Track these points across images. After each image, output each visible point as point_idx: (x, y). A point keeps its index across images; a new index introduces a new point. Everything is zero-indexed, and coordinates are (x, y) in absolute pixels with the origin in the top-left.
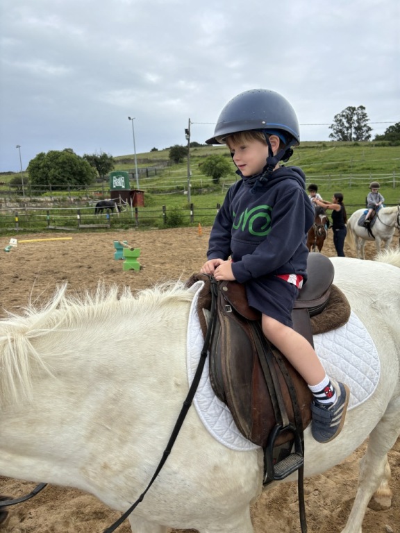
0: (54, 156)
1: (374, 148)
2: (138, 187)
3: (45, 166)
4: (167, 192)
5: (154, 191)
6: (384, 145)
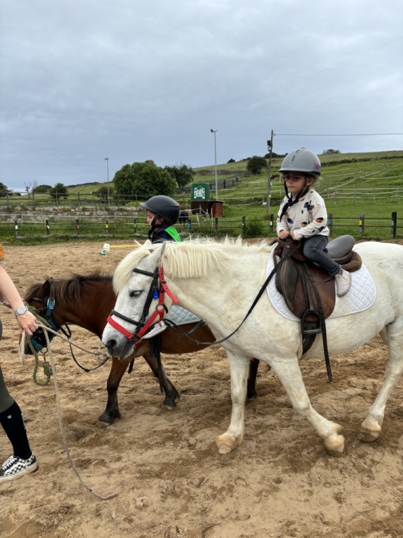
0: (138, 167)
2: (217, 198)
3: (129, 177)
4: (245, 203)
5: (231, 202)
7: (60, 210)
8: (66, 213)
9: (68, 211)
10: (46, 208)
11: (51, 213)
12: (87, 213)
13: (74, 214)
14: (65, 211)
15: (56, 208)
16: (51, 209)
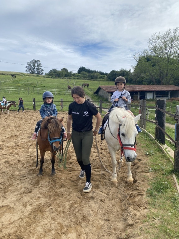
1: (45, 78)
6: (49, 77)
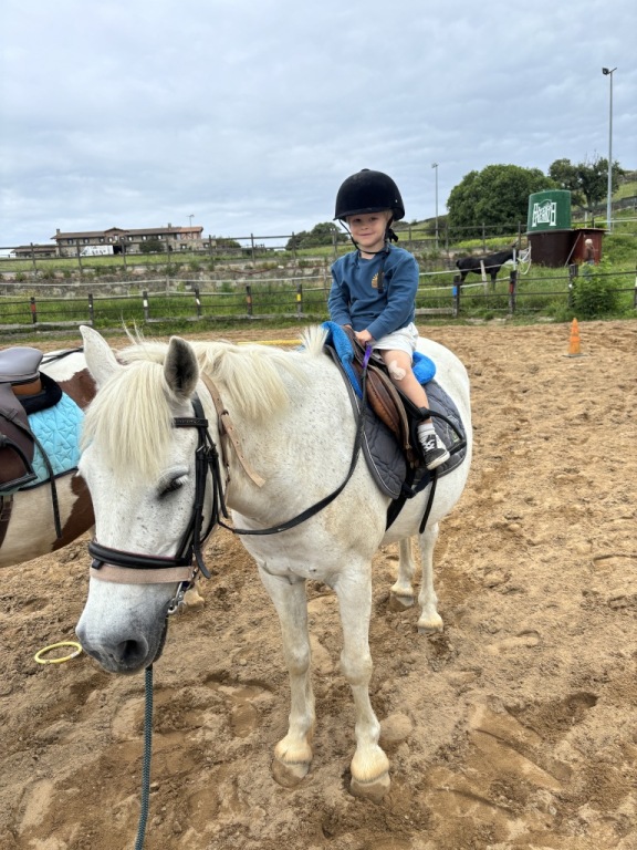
7: (259, 267)
8: (268, 274)
9: (274, 268)
10: (232, 266)
11: (240, 274)
12: (308, 271)
13: (282, 274)
14: (266, 268)
15: (251, 264)
16: (242, 266)
